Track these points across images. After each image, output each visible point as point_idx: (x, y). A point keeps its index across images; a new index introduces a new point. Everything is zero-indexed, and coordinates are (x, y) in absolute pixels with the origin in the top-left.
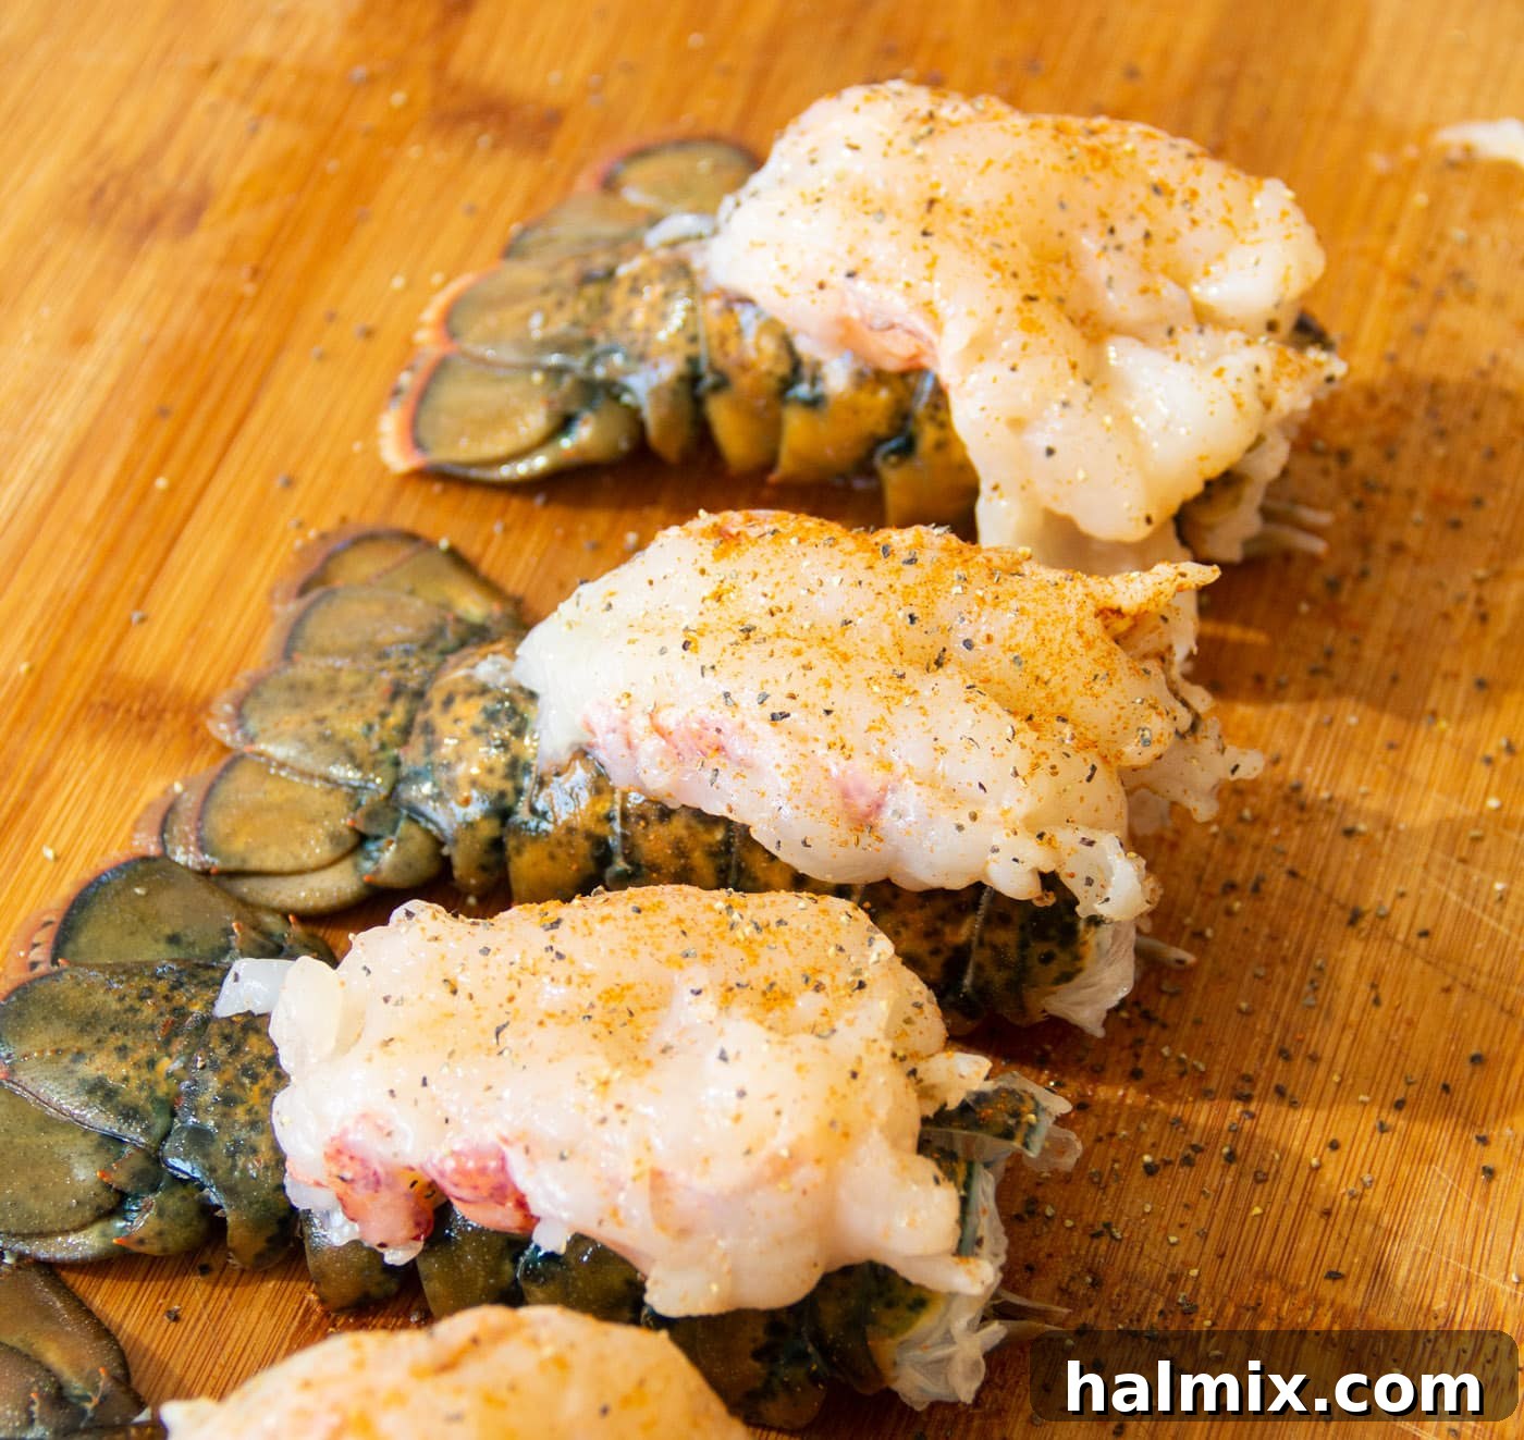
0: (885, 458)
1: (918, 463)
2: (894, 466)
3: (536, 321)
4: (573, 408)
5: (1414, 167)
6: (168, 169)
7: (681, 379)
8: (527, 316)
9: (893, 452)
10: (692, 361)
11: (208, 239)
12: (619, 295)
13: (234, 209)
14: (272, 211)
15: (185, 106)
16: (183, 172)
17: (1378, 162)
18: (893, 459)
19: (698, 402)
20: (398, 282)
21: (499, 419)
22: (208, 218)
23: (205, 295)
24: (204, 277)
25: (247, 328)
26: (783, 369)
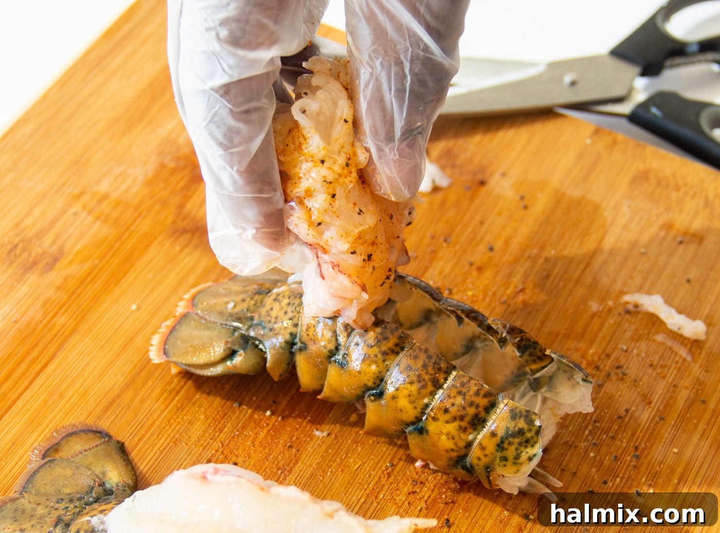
0: (369, 396)
1: (383, 402)
2: (372, 401)
3: (231, 305)
4: (236, 348)
5: (610, 310)
6: (47, 241)
7: (286, 342)
8: (228, 303)
9: (373, 395)
10: (293, 335)
11: (55, 276)
12: (269, 301)
13: (71, 262)
14: (88, 266)
15: (64, 212)
16: (53, 243)
17: (594, 306)
18: (372, 398)
19: (292, 354)
20: (134, 307)
21: (203, 347)
22: (58, 265)
23: (47, 302)
24: (50, 293)
25: (61, 320)
26: (332, 346)
